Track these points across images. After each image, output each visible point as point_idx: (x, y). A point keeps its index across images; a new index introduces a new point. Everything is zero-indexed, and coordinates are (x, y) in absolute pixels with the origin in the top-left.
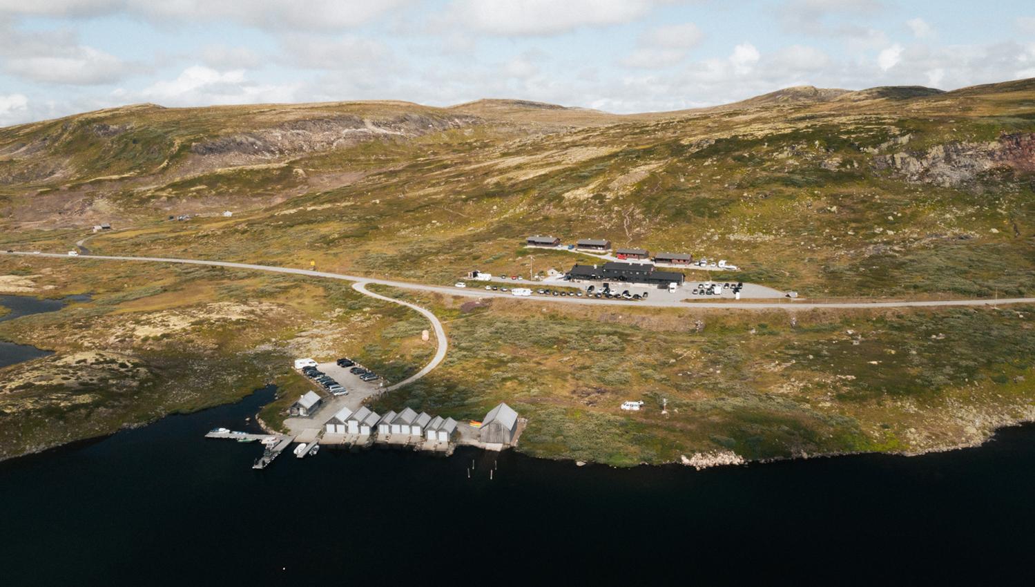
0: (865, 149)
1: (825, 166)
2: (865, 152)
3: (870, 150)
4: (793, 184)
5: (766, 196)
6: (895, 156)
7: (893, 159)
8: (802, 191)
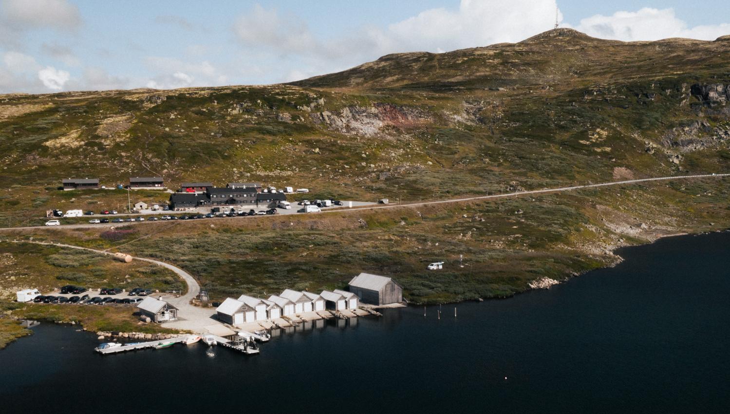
0: (301, 107)
1: (282, 119)
2: (301, 110)
3: (305, 108)
4: (268, 133)
5: (254, 142)
6: (323, 113)
7: (322, 115)
8: (278, 138)
